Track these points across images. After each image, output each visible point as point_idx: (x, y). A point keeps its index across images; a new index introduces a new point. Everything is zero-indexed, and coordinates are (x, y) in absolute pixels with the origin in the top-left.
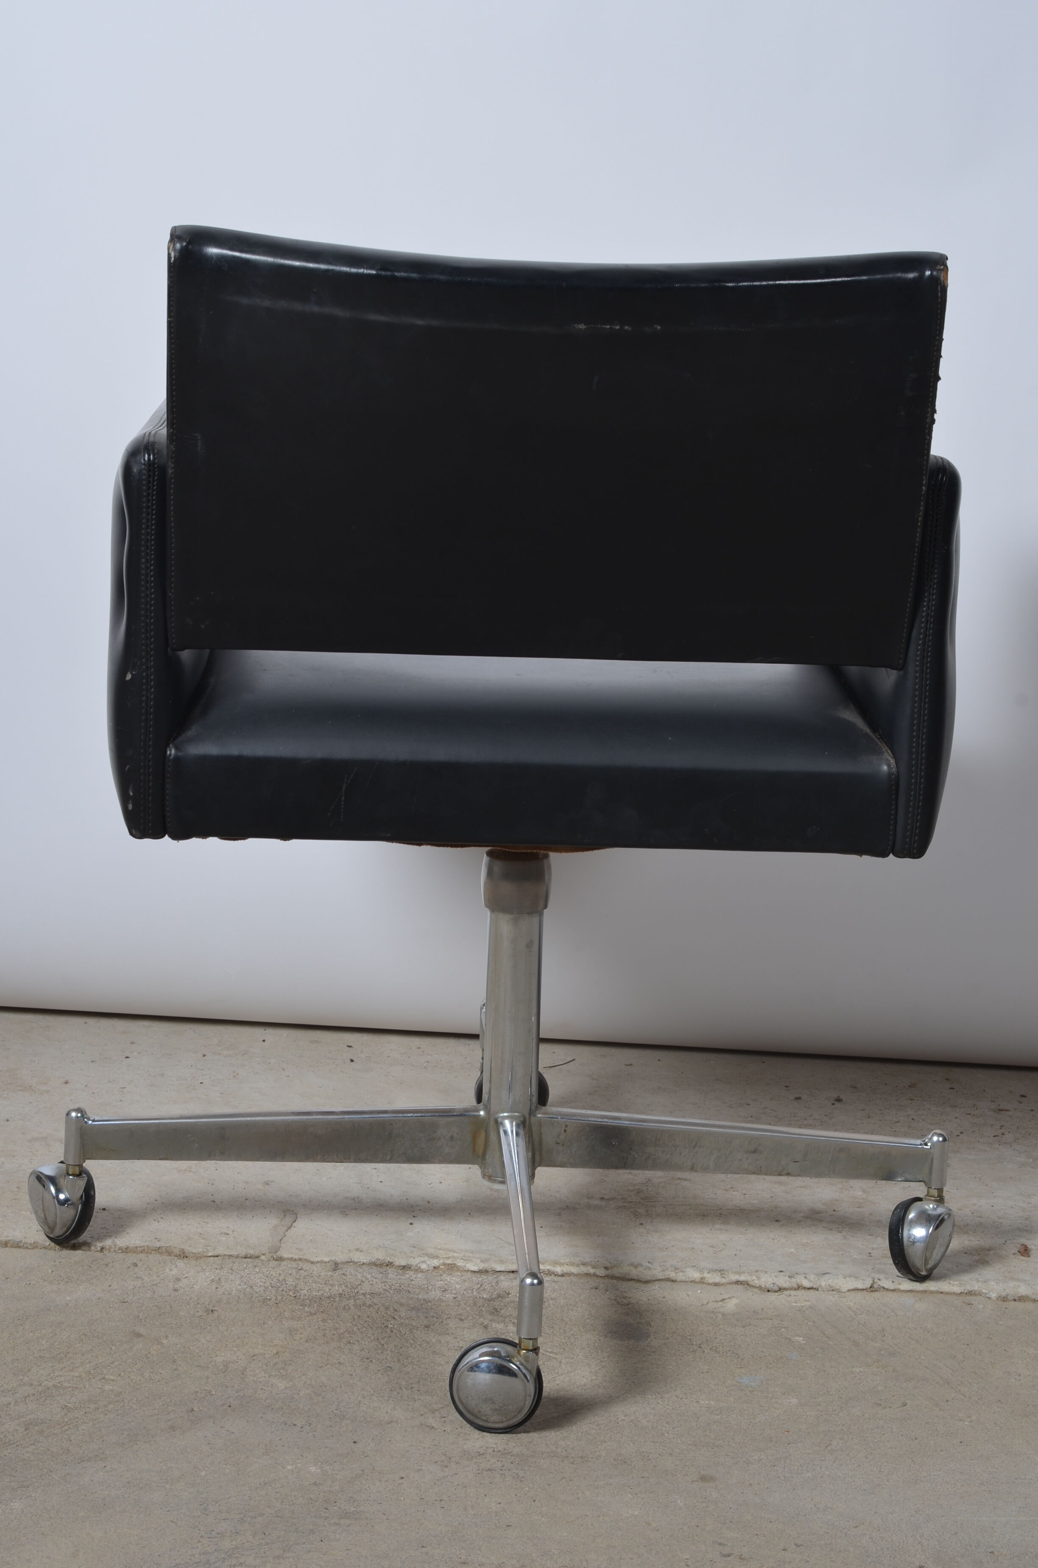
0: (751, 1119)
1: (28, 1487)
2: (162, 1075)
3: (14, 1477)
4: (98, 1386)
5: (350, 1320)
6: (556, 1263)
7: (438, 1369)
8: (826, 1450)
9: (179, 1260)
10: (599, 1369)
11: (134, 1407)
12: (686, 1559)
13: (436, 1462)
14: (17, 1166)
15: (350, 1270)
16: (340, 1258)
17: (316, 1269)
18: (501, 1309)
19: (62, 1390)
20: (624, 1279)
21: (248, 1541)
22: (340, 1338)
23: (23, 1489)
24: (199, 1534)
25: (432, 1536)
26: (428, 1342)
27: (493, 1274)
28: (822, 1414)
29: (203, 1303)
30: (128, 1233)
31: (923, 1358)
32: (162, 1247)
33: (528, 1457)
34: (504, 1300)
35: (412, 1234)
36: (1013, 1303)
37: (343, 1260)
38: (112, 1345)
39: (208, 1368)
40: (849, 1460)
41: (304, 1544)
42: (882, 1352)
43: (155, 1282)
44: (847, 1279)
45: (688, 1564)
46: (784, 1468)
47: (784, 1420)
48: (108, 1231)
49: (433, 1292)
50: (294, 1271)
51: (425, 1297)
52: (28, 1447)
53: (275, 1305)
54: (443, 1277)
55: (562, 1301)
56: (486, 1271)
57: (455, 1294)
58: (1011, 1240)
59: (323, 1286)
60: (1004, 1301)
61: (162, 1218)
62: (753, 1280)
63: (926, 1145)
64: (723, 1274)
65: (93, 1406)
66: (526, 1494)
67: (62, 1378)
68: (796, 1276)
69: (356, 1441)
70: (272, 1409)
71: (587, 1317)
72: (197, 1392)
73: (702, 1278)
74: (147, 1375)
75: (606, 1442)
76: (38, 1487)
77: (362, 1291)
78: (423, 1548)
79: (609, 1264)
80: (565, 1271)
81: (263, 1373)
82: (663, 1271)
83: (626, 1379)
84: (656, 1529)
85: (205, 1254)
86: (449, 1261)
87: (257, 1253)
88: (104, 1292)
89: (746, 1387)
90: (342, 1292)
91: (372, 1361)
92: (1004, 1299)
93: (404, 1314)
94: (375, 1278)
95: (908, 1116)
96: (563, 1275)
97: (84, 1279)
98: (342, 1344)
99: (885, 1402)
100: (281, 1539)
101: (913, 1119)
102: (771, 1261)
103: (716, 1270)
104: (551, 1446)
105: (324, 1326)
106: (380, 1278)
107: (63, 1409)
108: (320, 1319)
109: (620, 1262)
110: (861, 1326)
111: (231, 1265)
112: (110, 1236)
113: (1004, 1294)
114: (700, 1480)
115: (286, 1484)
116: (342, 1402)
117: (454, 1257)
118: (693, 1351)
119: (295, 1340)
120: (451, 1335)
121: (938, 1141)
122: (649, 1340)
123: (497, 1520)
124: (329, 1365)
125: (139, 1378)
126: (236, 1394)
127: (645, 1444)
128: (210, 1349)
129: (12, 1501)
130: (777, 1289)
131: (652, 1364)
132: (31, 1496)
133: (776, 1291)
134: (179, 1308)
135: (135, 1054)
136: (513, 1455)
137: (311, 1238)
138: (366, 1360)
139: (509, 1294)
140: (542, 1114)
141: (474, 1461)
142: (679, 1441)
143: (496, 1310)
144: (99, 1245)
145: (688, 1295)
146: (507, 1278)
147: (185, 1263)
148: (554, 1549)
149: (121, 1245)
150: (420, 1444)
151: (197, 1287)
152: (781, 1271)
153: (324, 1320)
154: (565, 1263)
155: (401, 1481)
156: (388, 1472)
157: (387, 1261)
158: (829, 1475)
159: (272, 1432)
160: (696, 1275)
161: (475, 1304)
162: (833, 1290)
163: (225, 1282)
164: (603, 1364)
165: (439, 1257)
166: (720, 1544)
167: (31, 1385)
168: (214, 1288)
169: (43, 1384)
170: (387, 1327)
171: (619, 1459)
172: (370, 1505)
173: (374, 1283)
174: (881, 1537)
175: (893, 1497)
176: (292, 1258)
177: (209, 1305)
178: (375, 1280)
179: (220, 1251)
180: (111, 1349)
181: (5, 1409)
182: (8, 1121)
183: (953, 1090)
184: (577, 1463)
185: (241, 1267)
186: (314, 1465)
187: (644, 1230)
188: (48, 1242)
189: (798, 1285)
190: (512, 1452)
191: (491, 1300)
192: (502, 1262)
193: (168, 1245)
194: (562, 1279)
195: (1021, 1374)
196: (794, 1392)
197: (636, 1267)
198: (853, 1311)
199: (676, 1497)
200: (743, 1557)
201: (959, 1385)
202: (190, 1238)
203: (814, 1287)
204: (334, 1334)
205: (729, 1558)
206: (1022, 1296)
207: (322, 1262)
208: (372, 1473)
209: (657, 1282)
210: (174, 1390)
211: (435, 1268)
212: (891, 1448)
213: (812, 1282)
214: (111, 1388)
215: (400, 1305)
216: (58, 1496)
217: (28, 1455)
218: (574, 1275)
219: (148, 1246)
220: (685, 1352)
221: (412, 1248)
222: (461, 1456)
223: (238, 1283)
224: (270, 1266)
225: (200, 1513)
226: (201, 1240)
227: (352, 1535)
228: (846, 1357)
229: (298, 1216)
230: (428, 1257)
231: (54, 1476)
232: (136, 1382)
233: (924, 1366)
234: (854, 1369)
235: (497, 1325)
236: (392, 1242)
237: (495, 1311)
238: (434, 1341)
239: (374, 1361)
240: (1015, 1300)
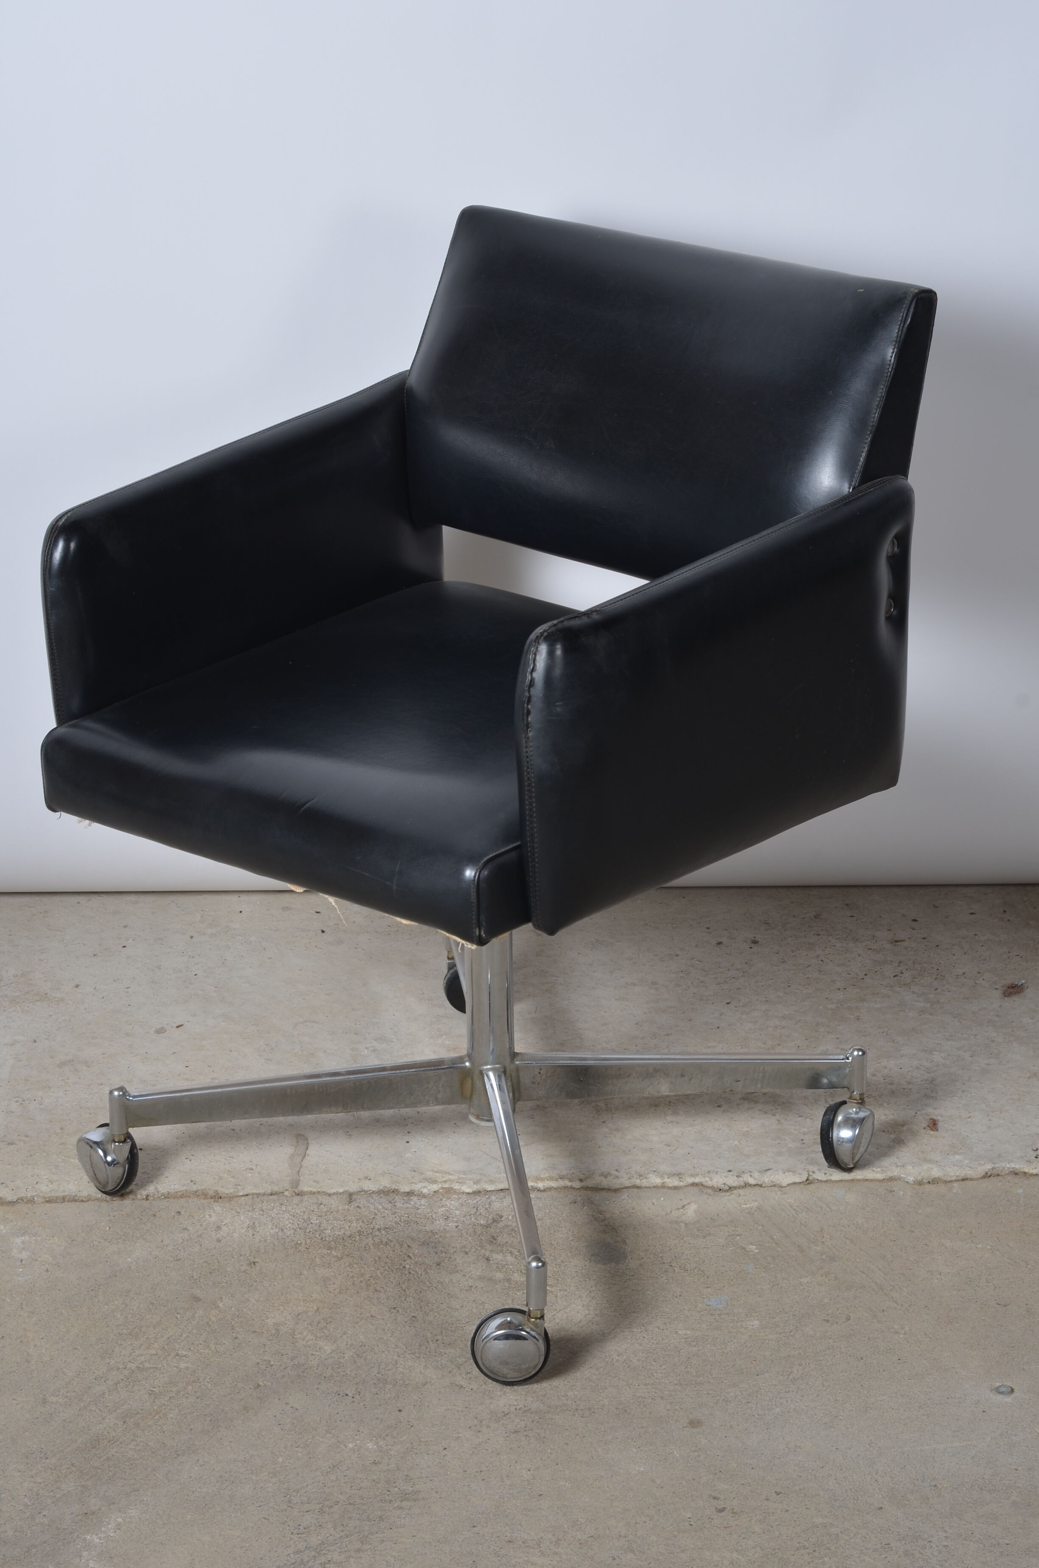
0: (681, 974)
1: (139, 1491)
2: (159, 968)
3: (125, 1479)
4: (175, 1365)
5: (373, 1263)
6: (538, 1179)
7: (455, 1315)
8: (789, 1380)
9: (216, 1203)
10: (590, 1301)
11: (209, 1386)
12: (689, 1518)
13: (470, 1428)
14: (55, 1100)
15: (362, 1201)
16: (353, 1188)
17: (334, 1203)
18: (498, 1237)
19: (145, 1373)
20: (597, 1189)
21: (331, 1535)
22: (367, 1286)
23: (135, 1493)
24: (290, 1530)
25: (479, 1513)
26: (442, 1283)
27: (485, 1194)
28: (781, 1336)
29: (245, 1255)
30: (166, 1177)
31: (858, 1260)
32: (199, 1190)
33: (545, 1413)
34: (499, 1225)
35: (411, 1155)
36: (927, 1186)
37: (356, 1190)
38: (177, 1314)
39: (263, 1333)
40: (809, 1389)
41: (377, 1533)
42: (824, 1257)
43: (200, 1233)
44: (787, 1174)
45: (692, 1523)
46: (757, 1404)
47: (750, 1347)
48: (148, 1176)
49: (438, 1221)
50: (315, 1207)
51: (432, 1229)
52: (130, 1444)
53: (306, 1250)
54: (443, 1202)
55: (548, 1221)
56: (479, 1192)
57: (457, 1222)
58: (920, 1110)
59: (343, 1223)
60: (920, 1184)
61: (193, 1155)
62: (707, 1181)
63: (848, 1059)
64: (680, 1178)
65: (174, 1389)
66: (549, 1457)
67: (143, 1357)
68: (742, 1175)
69: (401, 1408)
70: (325, 1377)
71: (571, 1239)
72: (258, 1364)
73: (663, 1183)
74: (213, 1347)
75: (606, 1388)
76: (147, 1490)
77: (377, 1227)
78: (475, 1528)
79: (582, 1176)
80: (546, 1186)
81: (310, 1334)
82: (629, 1179)
83: (614, 1311)
84: (661, 1486)
85: (237, 1194)
86: (446, 1186)
87: (281, 1190)
88: (159, 1250)
89: (715, 1310)
90: (360, 1229)
91: (398, 1311)
92: (920, 1183)
93: (417, 1251)
94: (386, 1209)
95: (818, 956)
96: (544, 1191)
97: (139, 1235)
98: (371, 1294)
99: (832, 1317)
100: (357, 1530)
101: (822, 960)
102: (719, 1158)
103: (675, 1174)
104: (562, 1398)
105: (352, 1272)
106: (390, 1208)
107: (151, 1394)
108: (347, 1264)
109: (592, 1172)
110: (803, 1227)
111: (260, 1206)
112: (152, 1182)
113: (920, 1178)
114: (689, 1425)
115: (350, 1465)
116: (381, 1364)
117: (450, 1180)
118: (665, 1272)
119: (330, 1292)
120: (460, 1272)
121: (858, 1055)
122: (627, 1261)
123: (530, 1489)
124: (363, 1320)
125: (207, 1351)
126: (292, 1363)
127: (639, 1387)
128: (260, 1310)
129: (129, 1508)
130: (728, 1188)
131: (633, 1290)
132: (143, 1500)
133: (727, 1191)
134: (226, 1262)
135: (129, 942)
136: (533, 1412)
137: (324, 1167)
138: (393, 1310)
139: (501, 1217)
140: (519, 1061)
141: (501, 1422)
142: (667, 1382)
143: (493, 1237)
144: (144, 1193)
145: (653, 1204)
146: (497, 1198)
147: (221, 1207)
148: (581, 1518)
149: (163, 1191)
150: (454, 1407)
151: (236, 1235)
152: (730, 1171)
153: (350, 1265)
154: (546, 1178)
155: (445, 1452)
156: (432, 1443)
157: (393, 1188)
158: (795, 1409)
159: (329, 1406)
160: (658, 1181)
161: (475, 1232)
162: (774, 1186)
163: (259, 1226)
164: (592, 1295)
165: (437, 1181)
166: (715, 1498)
167: (118, 1369)
168: (251, 1235)
169: (128, 1367)
170: (404, 1267)
171: (621, 1407)
172: (424, 1483)
173: (386, 1215)
174: (844, 1477)
175: (850, 1430)
176: (311, 1192)
177: (250, 1256)
178: (386, 1211)
179: (249, 1190)
180: (177, 1318)
181: (102, 1399)
182: (35, 1041)
183: (853, 918)
184: (586, 1417)
185: (269, 1206)
186: (370, 1440)
187: (607, 1130)
188: (100, 1195)
189: (745, 1183)
190: (531, 1409)
191: (487, 1226)
192: (491, 1182)
193: (203, 1188)
194: (545, 1194)
195: (942, 1272)
196: (756, 1313)
197: (606, 1177)
198: (794, 1210)
199: (672, 1447)
200: (735, 1511)
201: (891, 1290)
202: (221, 1178)
203: (759, 1183)
204: (361, 1281)
205: (723, 1514)
206: (935, 1178)
207: (337, 1194)
208: (419, 1445)
209: (624, 1190)
210: (239, 1363)
211: (435, 1192)
212: (842, 1372)
213: (756, 1179)
214: (185, 1365)
215: (412, 1239)
216: (166, 1498)
217: (131, 1453)
218: (555, 1189)
219: (186, 1190)
220: (659, 1273)
221: (413, 1173)
222: (490, 1419)
223: (270, 1226)
224: (294, 1202)
225: (286, 1507)
226: (231, 1179)
227: (414, 1518)
228: (794, 1266)
229: (309, 1142)
230: (429, 1182)
231: (158, 1475)
232: (205, 1357)
233: (860, 1271)
234: (802, 1280)
235: (497, 1255)
236: (395, 1167)
237: (493, 1240)
238: (447, 1280)
239: (400, 1310)
240: (929, 1182)
